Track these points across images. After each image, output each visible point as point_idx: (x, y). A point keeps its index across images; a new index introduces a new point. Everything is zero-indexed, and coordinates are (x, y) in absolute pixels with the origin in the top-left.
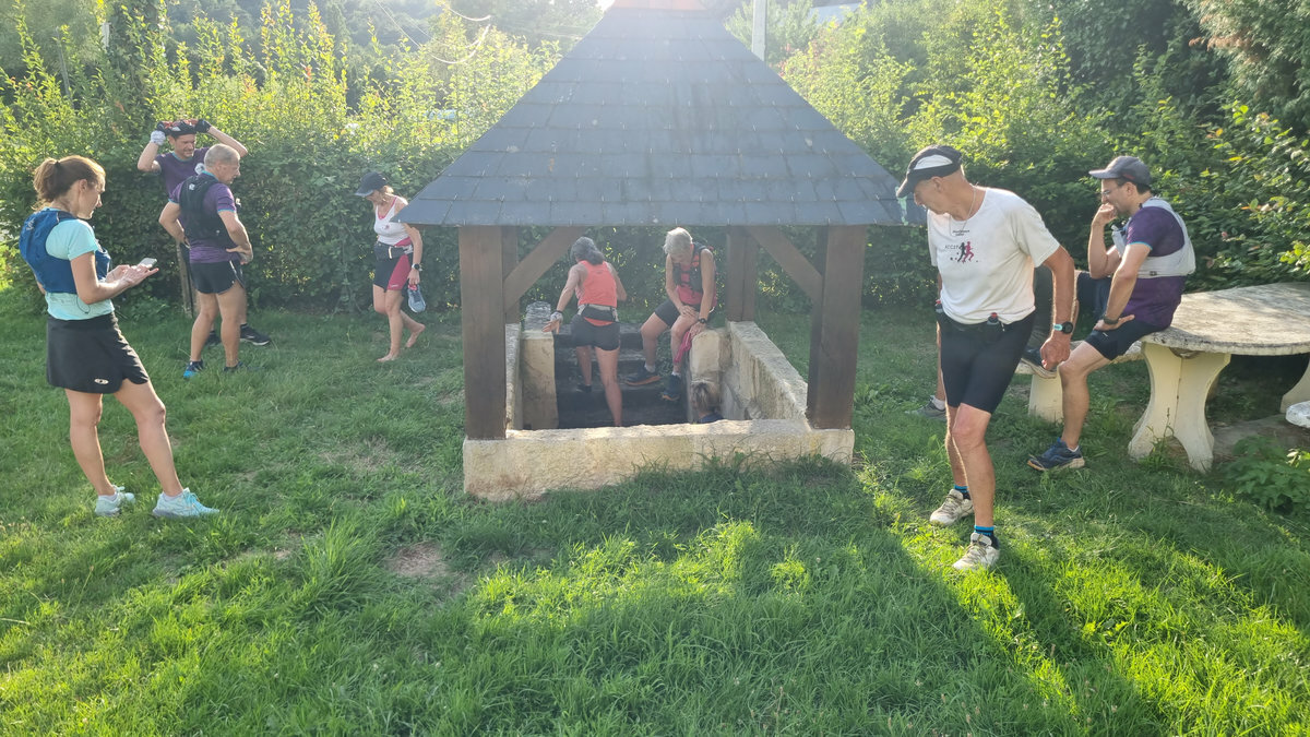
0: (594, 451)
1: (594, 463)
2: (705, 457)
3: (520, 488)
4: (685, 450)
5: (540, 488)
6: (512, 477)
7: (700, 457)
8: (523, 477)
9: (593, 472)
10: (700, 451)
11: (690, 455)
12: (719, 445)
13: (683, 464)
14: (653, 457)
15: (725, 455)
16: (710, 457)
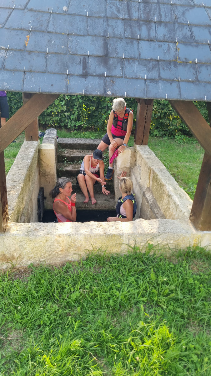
0: (61, 242)
1: (61, 248)
2: (130, 246)
3: (14, 262)
4: (118, 242)
5: (26, 262)
6: (8, 256)
7: (126, 246)
8: (16, 255)
9: (60, 253)
10: (127, 242)
11: (121, 244)
12: (139, 240)
13: (116, 249)
14: (98, 245)
15: (142, 246)
16: (132, 246)
